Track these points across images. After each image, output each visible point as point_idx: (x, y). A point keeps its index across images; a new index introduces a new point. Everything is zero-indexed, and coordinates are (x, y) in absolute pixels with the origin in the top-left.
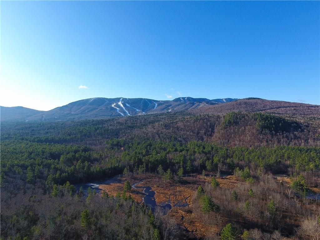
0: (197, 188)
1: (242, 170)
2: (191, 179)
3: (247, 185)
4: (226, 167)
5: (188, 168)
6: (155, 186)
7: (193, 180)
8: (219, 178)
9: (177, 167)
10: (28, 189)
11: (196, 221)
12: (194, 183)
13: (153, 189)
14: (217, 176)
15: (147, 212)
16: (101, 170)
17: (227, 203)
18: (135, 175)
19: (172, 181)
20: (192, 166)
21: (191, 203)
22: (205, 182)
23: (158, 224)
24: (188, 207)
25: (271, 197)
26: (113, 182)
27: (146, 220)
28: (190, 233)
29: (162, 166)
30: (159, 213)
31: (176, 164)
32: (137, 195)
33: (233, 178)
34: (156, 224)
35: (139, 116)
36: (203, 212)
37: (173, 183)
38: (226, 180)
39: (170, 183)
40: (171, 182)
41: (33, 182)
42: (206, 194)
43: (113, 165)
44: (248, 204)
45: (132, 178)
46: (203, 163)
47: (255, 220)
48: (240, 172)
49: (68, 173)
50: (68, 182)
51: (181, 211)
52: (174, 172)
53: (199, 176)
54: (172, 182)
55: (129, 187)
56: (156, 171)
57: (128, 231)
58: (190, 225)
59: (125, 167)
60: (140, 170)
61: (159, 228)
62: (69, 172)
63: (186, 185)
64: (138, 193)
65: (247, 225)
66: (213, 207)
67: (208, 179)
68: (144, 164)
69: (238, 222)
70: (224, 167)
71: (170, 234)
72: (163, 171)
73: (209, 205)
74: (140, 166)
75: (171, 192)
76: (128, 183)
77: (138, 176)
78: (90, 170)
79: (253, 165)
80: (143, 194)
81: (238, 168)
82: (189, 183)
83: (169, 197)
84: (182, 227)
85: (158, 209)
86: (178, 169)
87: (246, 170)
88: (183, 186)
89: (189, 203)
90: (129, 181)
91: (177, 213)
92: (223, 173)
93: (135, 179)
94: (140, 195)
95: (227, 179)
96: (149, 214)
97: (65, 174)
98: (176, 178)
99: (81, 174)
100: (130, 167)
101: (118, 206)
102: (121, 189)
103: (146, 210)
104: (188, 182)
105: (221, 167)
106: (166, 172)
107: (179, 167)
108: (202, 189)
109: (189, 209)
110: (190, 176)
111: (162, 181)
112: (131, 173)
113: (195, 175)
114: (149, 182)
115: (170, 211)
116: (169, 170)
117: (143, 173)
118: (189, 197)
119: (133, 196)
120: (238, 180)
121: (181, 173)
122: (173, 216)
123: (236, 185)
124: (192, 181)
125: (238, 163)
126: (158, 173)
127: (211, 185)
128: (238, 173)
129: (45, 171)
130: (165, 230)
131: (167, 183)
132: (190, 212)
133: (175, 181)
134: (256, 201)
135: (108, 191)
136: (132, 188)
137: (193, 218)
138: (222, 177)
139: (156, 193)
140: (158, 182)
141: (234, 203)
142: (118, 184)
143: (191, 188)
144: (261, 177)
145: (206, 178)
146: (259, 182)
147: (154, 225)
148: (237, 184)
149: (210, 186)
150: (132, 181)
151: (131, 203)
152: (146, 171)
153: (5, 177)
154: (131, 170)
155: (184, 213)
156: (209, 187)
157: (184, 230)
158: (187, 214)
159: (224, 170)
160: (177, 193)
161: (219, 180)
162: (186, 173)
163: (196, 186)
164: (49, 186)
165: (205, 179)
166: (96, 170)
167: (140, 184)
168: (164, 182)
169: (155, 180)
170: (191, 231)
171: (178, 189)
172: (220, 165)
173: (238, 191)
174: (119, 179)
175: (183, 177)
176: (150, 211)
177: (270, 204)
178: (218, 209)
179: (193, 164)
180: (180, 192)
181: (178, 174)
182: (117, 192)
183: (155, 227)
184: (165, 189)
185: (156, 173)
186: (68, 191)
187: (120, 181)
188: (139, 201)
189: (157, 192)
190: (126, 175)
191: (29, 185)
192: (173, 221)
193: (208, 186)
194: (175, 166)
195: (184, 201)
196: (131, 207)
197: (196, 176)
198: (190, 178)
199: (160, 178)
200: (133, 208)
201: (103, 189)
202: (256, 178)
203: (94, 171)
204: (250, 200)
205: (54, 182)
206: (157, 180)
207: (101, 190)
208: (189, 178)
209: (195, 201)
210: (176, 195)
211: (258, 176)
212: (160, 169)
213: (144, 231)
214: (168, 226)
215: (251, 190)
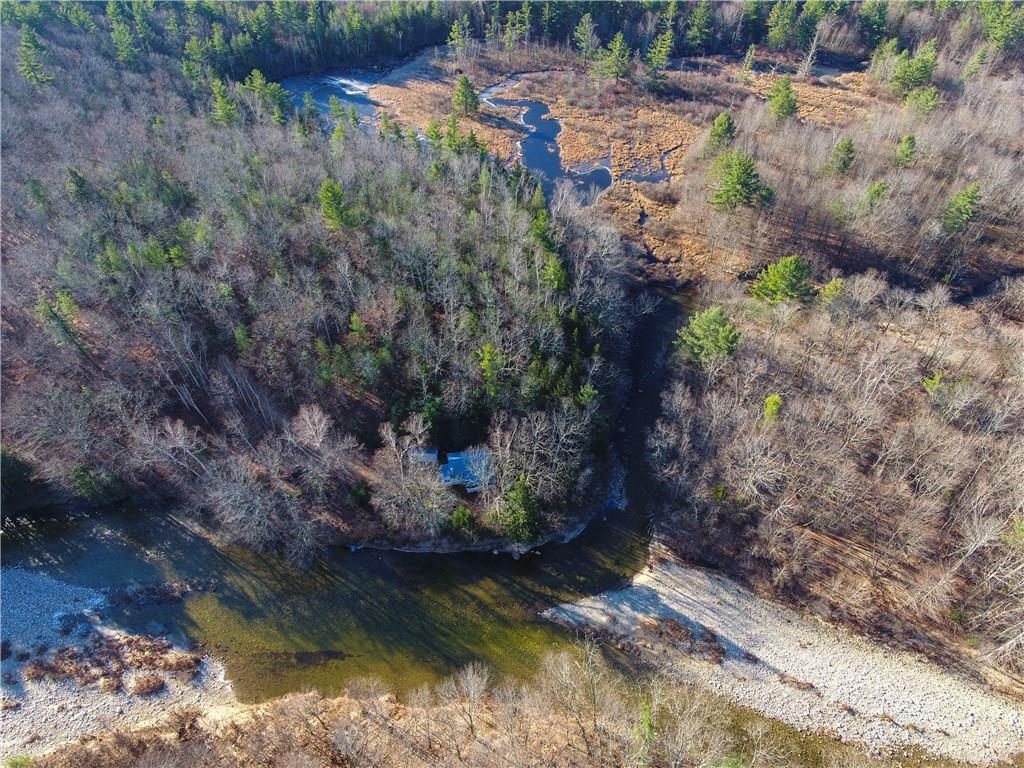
0: (712, 118)
1: (906, 51)
2: (695, 79)
3: (903, 114)
4: (847, 33)
5: (693, 32)
6: (562, 100)
7: (703, 86)
8: (805, 81)
9: (651, 27)
10: (135, 90)
11: (683, 232)
12: (706, 95)
13: (554, 112)
14: (800, 74)
15: (526, 197)
16: (368, 26)
17: (803, 181)
18: (493, 55)
19: (623, 84)
20: (712, 22)
21: (680, 170)
22: (744, 96)
23: (559, 238)
24: (665, 184)
25: (973, 170)
26: (416, 78)
27: (524, 221)
28: (658, 265)
29: (594, 18)
30: (566, 201)
31: (649, 14)
32: (497, 131)
33: (863, 80)
34: (556, 238)
36: (715, 207)
37: (625, 93)
38: (828, 89)
39: (617, 93)
40: (619, 88)
41: (139, 66)
42: (738, 141)
43: (408, 9)
44: (878, 193)
45: (482, 65)
46: (757, 11)
47: (881, 247)
48: (896, 59)
49: (254, 36)
50: (256, 72)
51: (641, 197)
52: (638, 45)
53: (727, 68)
54: (624, 89)
55: (471, 102)
56: (569, 41)
57: (466, 251)
58: (663, 241)
59: (453, 17)
60: (510, 35)
61: (563, 251)
62: (255, 29)
63: (671, 104)
64: (501, 123)
65: (845, 255)
66: (752, 192)
67: (762, 82)
68: (524, 9)
69: (820, 246)
70: (841, 35)
71: (595, 267)
72: (597, 40)
73: (739, 187)
74: (510, 15)
75: (618, 127)
76: (468, 85)
77: (504, 57)
78: (327, 24)
79: (960, 32)
80: (521, 129)
81: (894, 42)
82: (687, 96)
83: (605, 145)
84: (638, 246)
85: (565, 189)
86: (657, 34)
87: (925, 52)
88: (663, 105)
89: (673, 169)
90: (471, 78)
91: (627, 201)
93: (493, 69)
94: (510, 132)
95: (836, 85)
96: (534, 203)
97: (240, 37)
98: (640, 73)
99: (299, 38)
100: (472, 18)
101: (434, 170)
102: (443, 105)
103: (527, 190)
104: (684, 92)
105: (826, 33)
106: (605, 47)
107: (660, 30)
108: (730, 124)
109: (669, 191)
110: (695, 66)
111: (587, 82)
112: (475, 45)
113: (715, 62)
114: (541, 82)
115: (604, 193)
116: (619, 37)
117: (522, 47)
118: (676, 148)
119: (484, 134)
120: (873, 95)
121: (663, 55)
122: (613, 209)
123: (861, 112)
124: (698, 89)
125: (902, 18)
126: (575, 46)
127: (765, 111)
128: (888, 63)
129: (168, 24)
130: (581, 258)
131: (607, 91)
132: (670, 200)
133: (635, 84)
134: (909, 180)
135: (402, 112)
136: (483, 102)
137: (677, 223)
138: (816, 79)
139: (564, 128)
140: (575, 85)
141: (829, 183)
142: (434, 87)
143: (689, 115)
144: (969, 87)
145: (752, 76)
146: (953, 108)
147: (548, 242)
148: (864, 111)
149: (759, 115)
150: (480, 76)
151: (476, 164)
152: (532, 40)
153: (41, 41)
154: (477, 32)
155: (649, 201)
156: (755, 117)
157: (642, 256)
158: (660, 208)
159: (833, 46)
160: (635, 133)
161: (801, 90)
162: (681, 53)
163: (708, 109)
164: (200, 83)
165: (748, 83)
166: (349, 25)
167: (510, 89)
168: (594, 89)
169: (563, 76)
170: (662, 258)
171: (643, 116)
172: (823, 27)
173: (859, 136)
174: (435, 67)
175: (668, 68)
176: (538, 193)
177: (958, 196)
178: (769, 199)
179: (718, 14)
180: (648, 127)
181: (650, 59)
182: (429, 116)
183: (550, 246)
184: (597, 115)
185: (569, 50)
186: (266, 106)
187: (437, 75)
188: (504, 155)
189: (566, 124)
190: (459, 50)
191: (132, 76)
192: (607, 233)
193: (752, 111)
194: (645, 24)
195: (656, 162)
196: (476, 176)
197: (718, 67)
198: (695, 73)
199: (581, 70)
200: (484, 178)
201: (384, 103)
202: (949, 89)
203: (341, 31)
204: (892, 179)
205: (213, 67)
206: (570, 76)
207: (377, 104)
208: (689, 73)
209: (696, 164)
210: (630, 141)
211: (961, 82)
212: (585, 30)
213: (513, 258)
214: (593, 246)
215: (911, 140)
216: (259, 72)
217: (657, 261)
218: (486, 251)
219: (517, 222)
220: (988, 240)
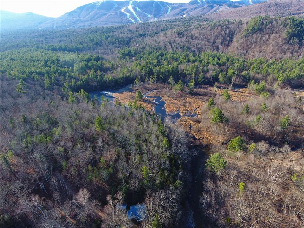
0: (208, 100)
1: (257, 83)
2: (202, 90)
3: (261, 98)
4: (240, 79)
5: (200, 80)
6: (166, 96)
7: (204, 92)
8: (231, 91)
9: (188, 79)
10: (47, 95)
11: (203, 130)
12: (205, 94)
13: (163, 99)
14: (229, 89)
15: (156, 121)
16: (114, 79)
17: (237, 116)
18: (146, 85)
19: (182, 92)
20: (204, 77)
21: (200, 113)
22: (216, 95)
23: (167, 132)
24: (196, 117)
25: (285, 112)
26: (126, 91)
27: (156, 128)
28: (197, 140)
29: (173, 77)
30: (168, 122)
31: (188, 76)
32: (148, 104)
33: (246, 91)
34: (166, 132)
35: (151, 22)
36: (212, 123)
37: (183, 94)
38: (238, 93)
39: (180, 94)
40: (181, 93)
41: (51, 89)
42: (216, 106)
43: (124, 75)
44: (259, 119)
45: (143, 88)
46: (216, 75)
47: (264, 134)
48: (255, 85)
49: (83, 82)
50: (82, 90)
51: (190, 121)
52: (185, 83)
53: (210, 88)
54: (182, 93)
55: (141, 98)
56: (167, 82)
57: (138, 137)
58: (198, 133)
59: (136, 77)
60: (151, 81)
61: (168, 136)
62: (84, 80)
63: (196, 97)
64: (149, 102)
65: (253, 136)
66: (222, 119)
67: (219, 91)
68: (155, 75)
69: (245, 134)
70: (238, 80)
71: (178, 141)
72: (174, 82)
73: (218, 117)
74: (151, 76)
75: (182, 102)
76: (139, 92)
77: (149, 86)
78: (103, 79)
79: (270, 79)
80: (154, 103)
81: (253, 81)
82: (200, 95)
83: (178, 107)
84: (190, 135)
85: (168, 119)
86: (190, 80)
87: (262, 83)
88: (193, 97)
89: (198, 113)
90: (141, 91)
91: (186, 122)
92: (236, 86)
93: (147, 89)
94: (151, 104)
95: (240, 91)
96: (159, 122)
97: (79, 82)
98: (187, 89)
99: (95, 82)
100: (141, 77)
101: (130, 114)
102: (133, 98)
103: (156, 119)
104: (199, 94)
105: (235, 79)
106: (177, 83)
107: (191, 79)
108: (213, 101)
109: (198, 119)
110: (201, 88)
111: (172, 92)
112: (142, 83)
113: (206, 86)
114: (160, 92)
115: (179, 120)
116: (180, 81)
117: (154, 84)
118: (198, 108)
119: (144, 105)
120: (250, 94)
121: (192, 85)
122: (182, 124)
123: (248, 98)
124: (203, 93)
125: (254, 76)
126: (168, 83)
127: (222, 98)
128: (252, 86)
129: (61, 79)
130: (173, 138)
131: (178, 94)
132: (198, 121)
133: (185, 92)
134: (268, 115)
135: (121, 99)
136: (144, 97)
137: (201, 128)
138: (234, 90)
139: (166, 103)
140: (169, 92)
141: (244, 116)
142: (130, 93)
143: (201, 99)
144: (276, 92)
145: (217, 90)
146: (274, 97)
147: (163, 133)
148: (249, 98)
149: (221, 99)
150: (143, 91)
151: (141, 112)
152: (157, 82)
153: (25, 83)
154: (142, 80)
155: (192, 122)
156: (219, 100)
157: (192, 138)
158: (196, 124)
159: (237, 83)
160: (186, 104)
161: (231, 93)
162: (197, 84)
163: (206, 98)
164: (66, 93)
165: (216, 91)
166: (109, 79)
167: (151, 94)
168: (174, 93)
169: (166, 90)
170: (198, 138)
171: (188, 100)
172: (234, 78)
173: (250, 104)
174: (131, 89)
175: (194, 88)
176: (160, 120)
177: (283, 119)
178: (227, 120)
179: (206, 75)
180: (190, 103)
181: (189, 86)
182: (129, 100)
183: (164, 135)
184: (175, 100)
185: (167, 84)
186: (84, 98)
187: (131, 91)
188: (150, 110)
189: (167, 102)
190: (137, 84)
191: (48, 91)
192: (181, 131)
193: (218, 98)
194: (187, 77)
195: (193, 111)
196: (141, 115)
197: (207, 88)
198: (201, 89)
199: (170, 89)
200: (144, 116)
201: (117, 97)
202: (272, 92)
203: (106, 80)
204: (262, 115)
205: (71, 89)
206: (168, 90)
207: (115, 98)
208: (200, 89)
209: (205, 112)
210: (185, 106)
211: (274, 90)
212: (171, 79)
213: (153, 138)
214: (177, 134)
215: (265, 104)
216: (83, 90)
217: (197, 139)
218: (144, 136)
219: (154, 128)
220: (295, 131)
